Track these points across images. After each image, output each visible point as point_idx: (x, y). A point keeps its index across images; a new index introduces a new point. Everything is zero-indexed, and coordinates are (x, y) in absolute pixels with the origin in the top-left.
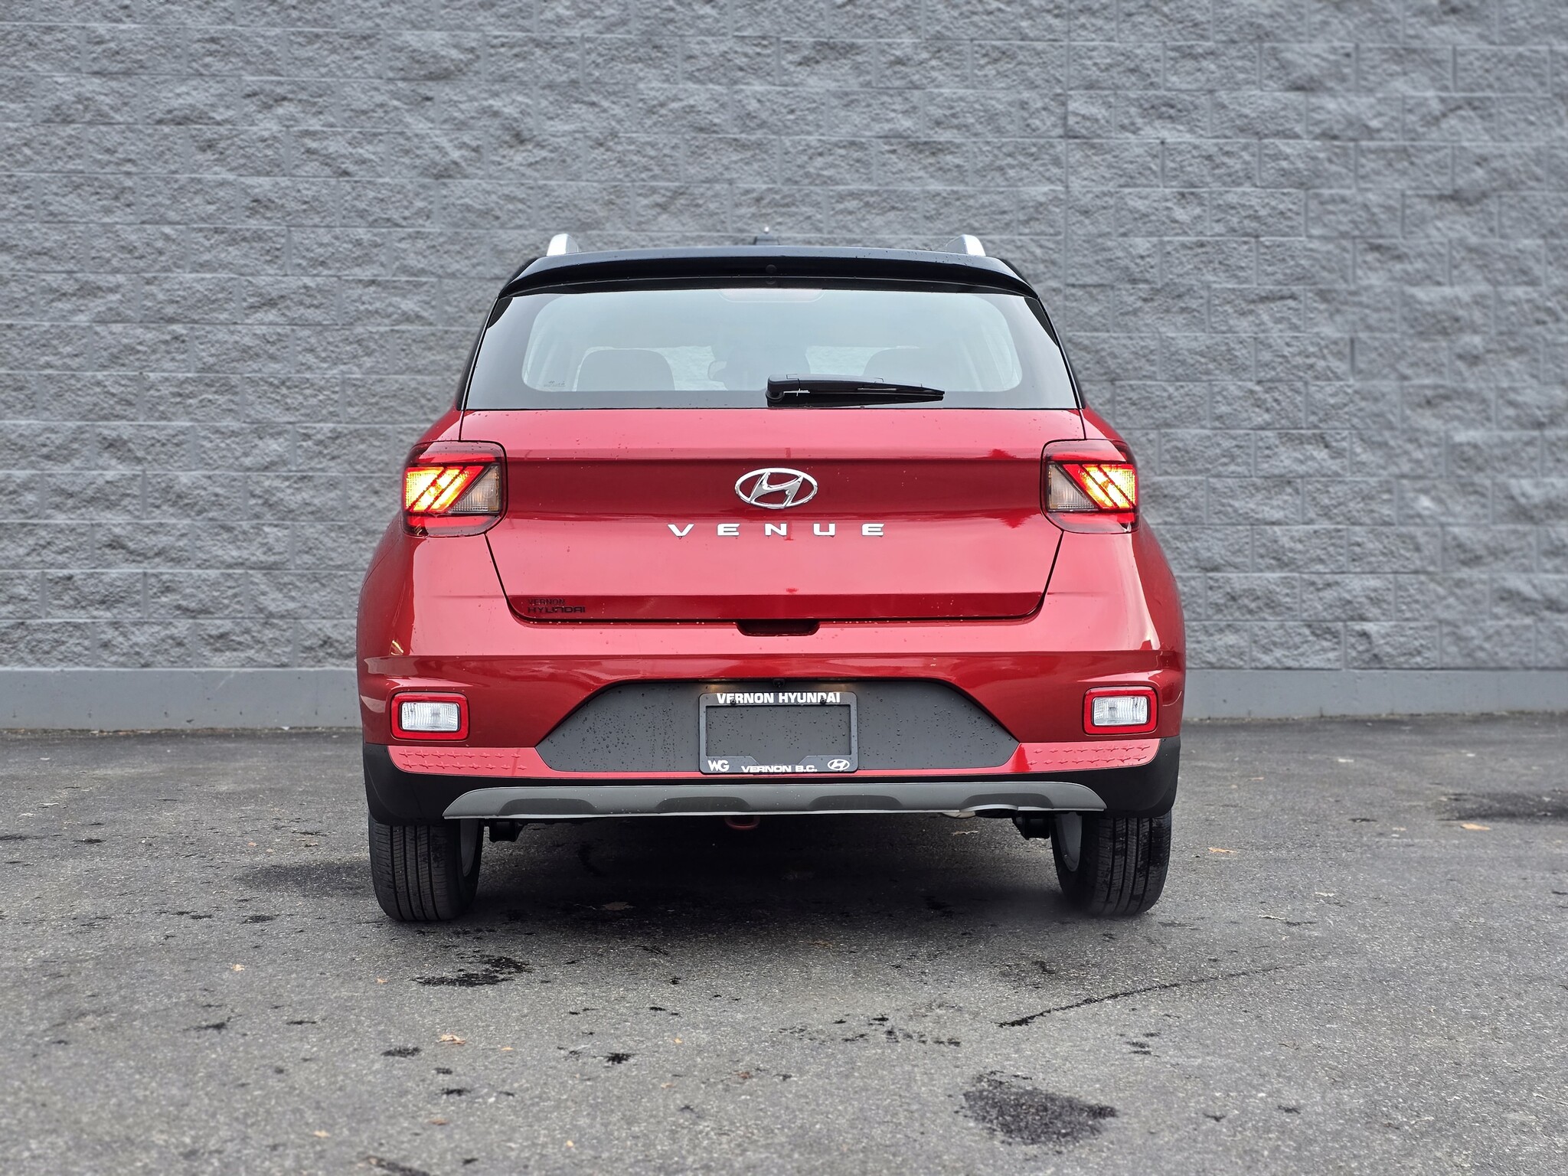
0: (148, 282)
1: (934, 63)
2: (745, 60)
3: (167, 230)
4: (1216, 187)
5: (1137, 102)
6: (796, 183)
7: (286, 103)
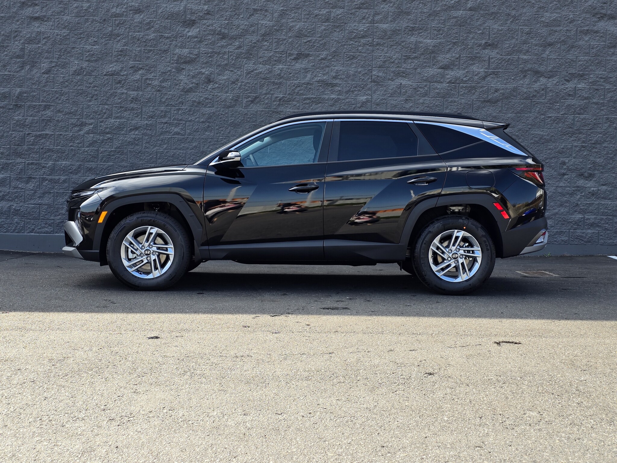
0: (101, 122)
1: (333, 60)
2: (277, 58)
3: (106, 107)
4: (417, 97)
5: (393, 72)
6: (292, 95)
7: (141, 70)
